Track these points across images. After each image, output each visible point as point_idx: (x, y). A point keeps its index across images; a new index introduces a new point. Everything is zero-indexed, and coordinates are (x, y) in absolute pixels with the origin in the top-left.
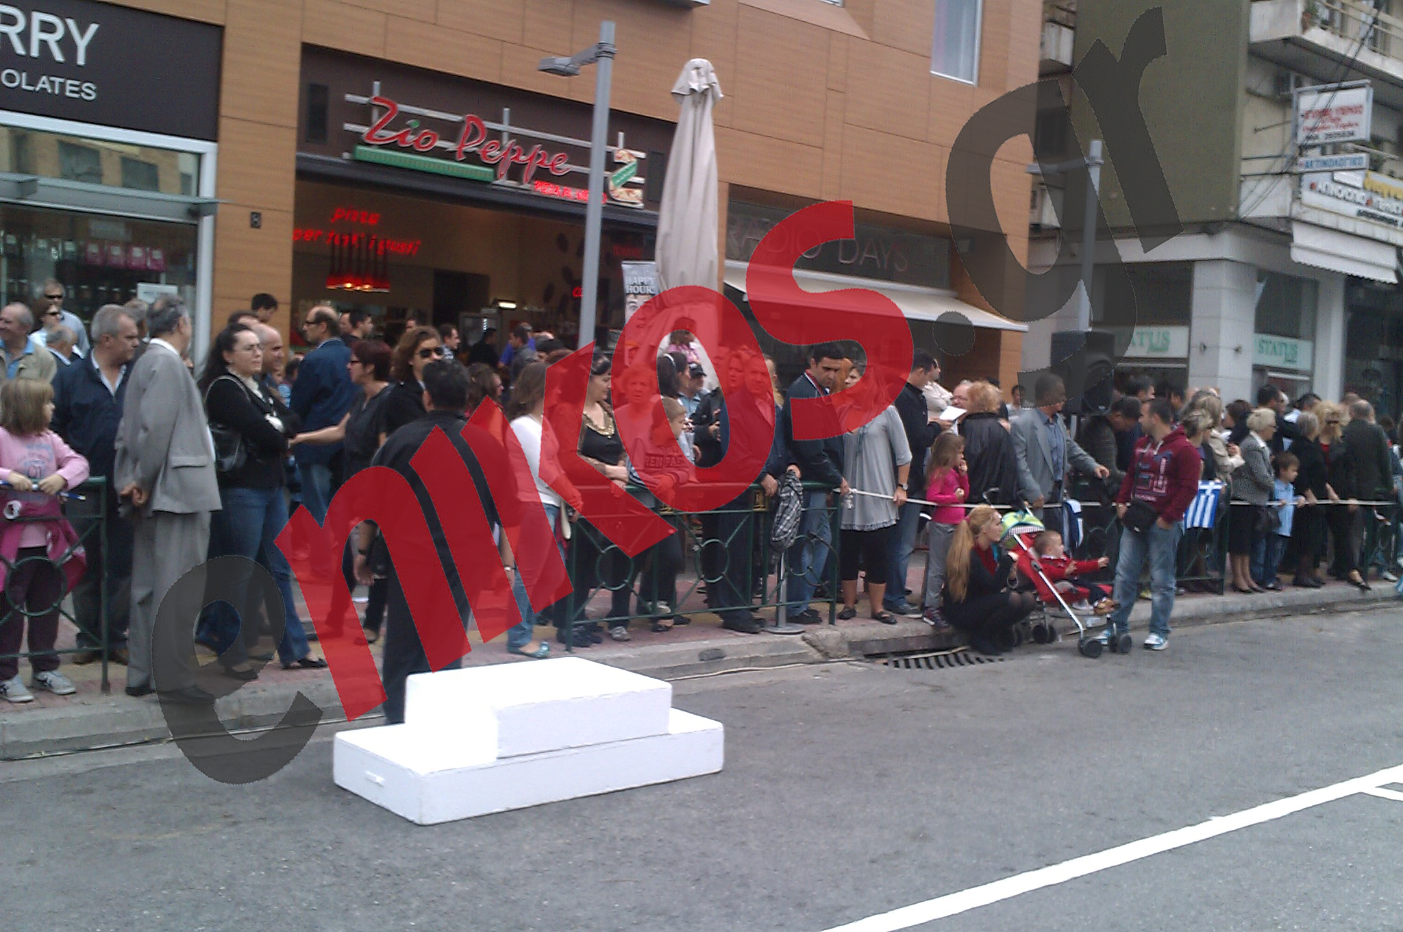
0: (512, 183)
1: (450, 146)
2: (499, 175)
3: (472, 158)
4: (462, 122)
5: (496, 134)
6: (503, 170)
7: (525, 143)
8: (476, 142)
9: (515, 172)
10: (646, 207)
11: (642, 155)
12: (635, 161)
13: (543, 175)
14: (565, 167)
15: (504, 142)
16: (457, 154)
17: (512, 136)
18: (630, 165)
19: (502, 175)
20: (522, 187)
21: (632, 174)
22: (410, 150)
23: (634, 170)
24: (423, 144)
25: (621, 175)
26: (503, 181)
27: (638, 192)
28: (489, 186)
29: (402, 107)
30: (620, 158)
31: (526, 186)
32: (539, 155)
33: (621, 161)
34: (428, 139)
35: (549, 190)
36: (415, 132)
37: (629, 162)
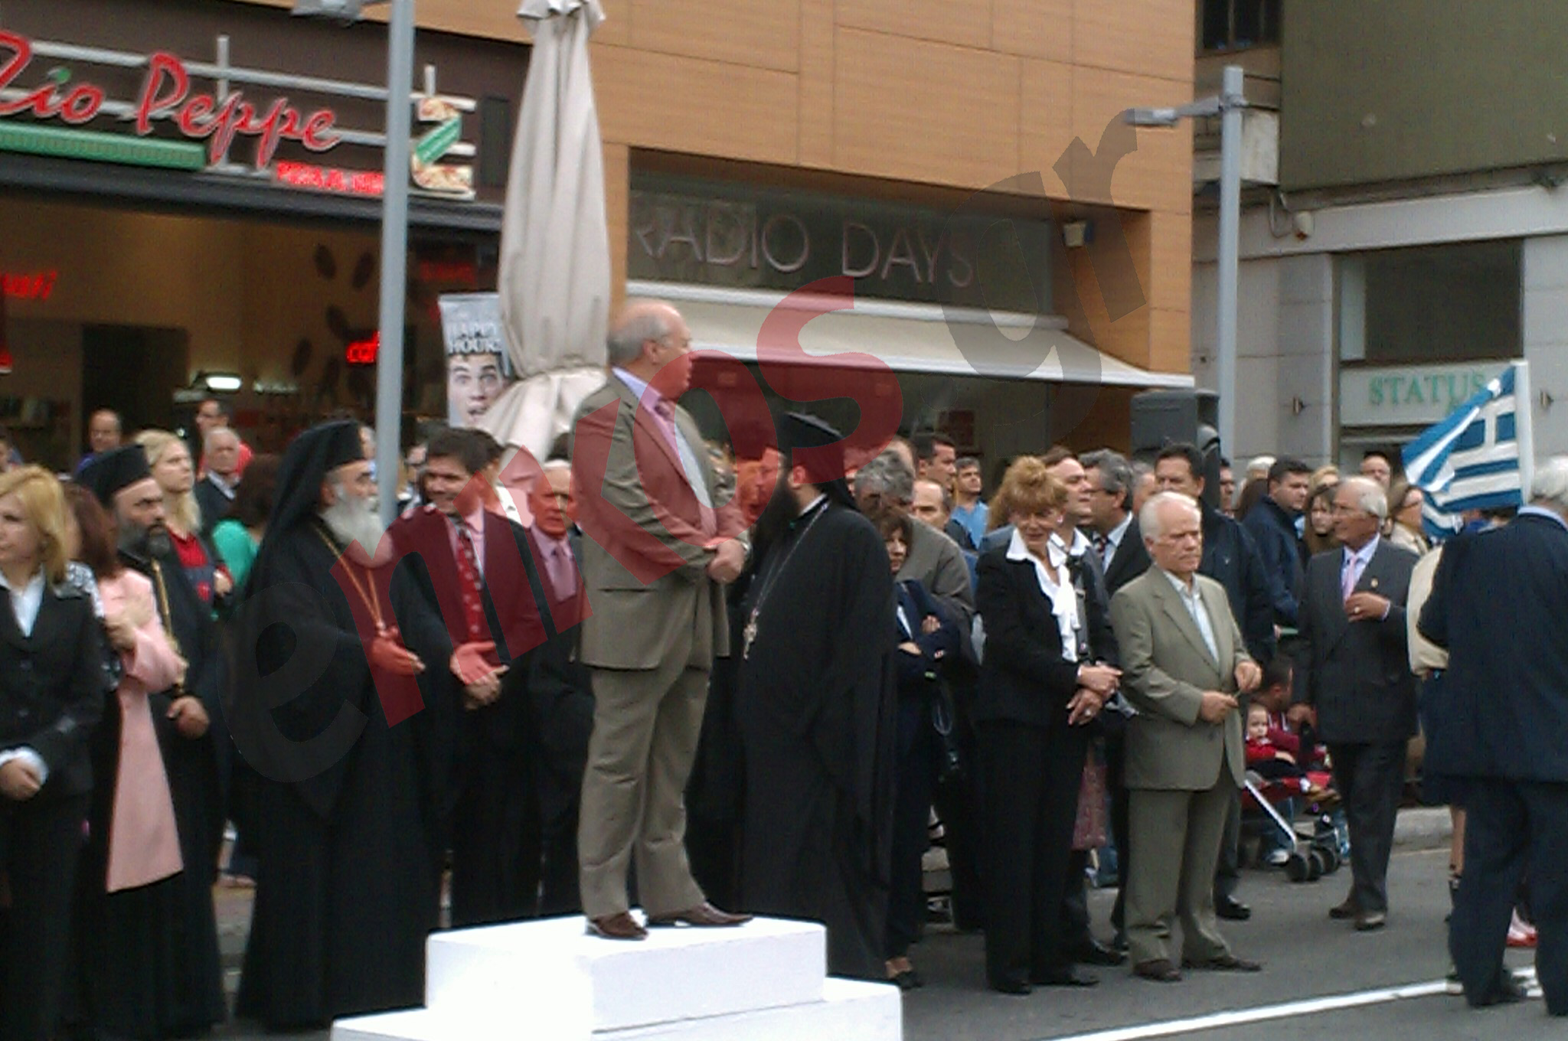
0: (237, 169)
1: (125, 110)
2: (212, 157)
3: (165, 129)
4: (145, 67)
5: (205, 85)
6: (221, 145)
7: (259, 94)
8: (172, 100)
9: (243, 148)
10: (480, 197)
11: (469, 104)
12: (455, 116)
13: (291, 151)
14: (331, 135)
15: (220, 98)
16: (139, 123)
17: (235, 85)
18: (449, 124)
19: (218, 157)
20: (255, 174)
21: (453, 140)
22: (55, 121)
23: (455, 132)
24: (79, 108)
25: (430, 143)
26: (223, 166)
27: (465, 172)
28: (194, 178)
29: (41, 47)
30: (429, 113)
31: (262, 171)
32: (284, 117)
33: (432, 118)
34: (85, 101)
35: (303, 177)
36: (62, 90)
37: (447, 119)
